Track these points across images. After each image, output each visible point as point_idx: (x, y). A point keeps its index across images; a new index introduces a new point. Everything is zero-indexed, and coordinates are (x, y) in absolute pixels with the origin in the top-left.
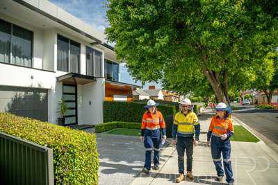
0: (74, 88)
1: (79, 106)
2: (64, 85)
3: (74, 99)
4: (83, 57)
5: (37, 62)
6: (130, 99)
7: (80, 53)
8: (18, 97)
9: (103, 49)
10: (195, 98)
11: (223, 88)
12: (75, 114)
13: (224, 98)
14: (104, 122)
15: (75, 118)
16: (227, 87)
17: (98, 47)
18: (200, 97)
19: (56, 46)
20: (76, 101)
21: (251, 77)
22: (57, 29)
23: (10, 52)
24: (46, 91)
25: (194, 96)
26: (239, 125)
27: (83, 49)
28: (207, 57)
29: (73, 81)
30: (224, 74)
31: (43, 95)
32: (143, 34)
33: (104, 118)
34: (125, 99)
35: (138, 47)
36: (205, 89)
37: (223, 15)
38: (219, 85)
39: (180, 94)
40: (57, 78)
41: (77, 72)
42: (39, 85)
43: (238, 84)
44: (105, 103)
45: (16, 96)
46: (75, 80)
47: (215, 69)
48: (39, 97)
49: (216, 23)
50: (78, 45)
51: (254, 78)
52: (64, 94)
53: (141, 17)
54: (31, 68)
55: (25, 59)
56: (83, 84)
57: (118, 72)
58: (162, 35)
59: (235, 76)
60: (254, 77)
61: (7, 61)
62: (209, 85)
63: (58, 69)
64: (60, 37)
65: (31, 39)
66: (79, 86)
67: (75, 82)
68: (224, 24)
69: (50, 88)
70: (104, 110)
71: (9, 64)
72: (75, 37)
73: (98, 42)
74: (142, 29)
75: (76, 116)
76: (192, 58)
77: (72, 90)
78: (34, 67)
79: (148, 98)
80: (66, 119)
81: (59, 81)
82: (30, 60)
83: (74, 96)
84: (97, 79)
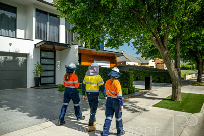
0: (53, 53)
1: (57, 69)
3: (53, 63)
4: (62, 28)
5: (20, 33)
6: (113, 64)
7: (59, 25)
12: (53, 75)
15: (53, 78)
19: (34, 19)
20: (54, 65)
22: (35, 4)
24: (26, 55)
29: (52, 48)
40: (35, 45)
41: (56, 41)
46: (54, 47)
52: (42, 58)
54: (15, 37)
55: (10, 31)
56: (61, 50)
63: (37, 37)
66: (57, 52)
67: (54, 49)
69: (28, 53)
75: (54, 76)
77: (51, 55)
78: (18, 37)
79: (137, 64)
80: (42, 79)
81: (37, 48)
82: (14, 31)
83: (53, 60)
84: (71, 46)
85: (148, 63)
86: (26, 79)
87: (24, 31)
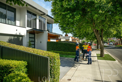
0: (34, 35)
1: (36, 43)
2: (29, 34)
3: (34, 40)
4: (38, 21)
5: (18, 23)
6: (57, 41)
8: (11, 38)
9: (46, 17)
11: (101, 36)
13: (101, 41)
17: (44, 16)
18: (89, 41)
19: (26, 16)
20: (34, 41)
23: (6, 18)
24: (22, 36)
25: (86, 40)
26: (107, 54)
28: (95, 23)
30: (102, 31)
32: (69, 14)
33: (47, 49)
34: (55, 41)
35: (67, 19)
36: (92, 37)
37: (103, 8)
39: (80, 39)
40: (27, 31)
41: (35, 28)
42: (20, 34)
43: (108, 35)
44: (48, 43)
45: (10, 38)
47: (98, 29)
48: (19, 39)
49: (100, 11)
51: (115, 32)
52: (30, 38)
53: (69, 7)
54: (15, 25)
55: (13, 21)
57: (52, 28)
58: (77, 14)
59: (106, 32)
61: (5, 22)
63: (27, 27)
64: (28, 12)
65: (15, 12)
66: (36, 34)
67: (34, 33)
68: (104, 12)
69: (24, 35)
70: (47, 45)
71: (6, 23)
72: (34, 11)
73: (44, 14)
74: (69, 12)
76: (89, 24)
77: (32, 36)
79: (65, 40)
84: (44, 31)
85: (69, 40)
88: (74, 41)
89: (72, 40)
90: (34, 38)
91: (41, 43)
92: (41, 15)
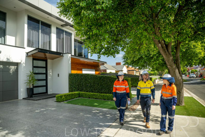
0: (45, 62)
1: (49, 77)
2: (34, 59)
3: (45, 72)
4: (54, 37)
6: (97, 72)
7: (51, 33)
10: (152, 72)
11: (176, 61)
12: (44, 84)
13: (177, 70)
14: (70, 91)
15: (45, 88)
16: (180, 61)
17: (67, 28)
18: (156, 71)
19: (26, 26)
20: (46, 74)
21: (200, 53)
22: (27, 10)
24: (17, 64)
25: (151, 71)
26: (189, 96)
27: (54, 30)
29: (43, 56)
30: (176, 48)
31: (13, 68)
34: (93, 72)
36: (159, 64)
38: (171, 58)
39: (139, 69)
40: (27, 53)
41: (48, 49)
42: (8, 59)
43: (188, 60)
46: (45, 55)
48: (9, 69)
50: (49, 26)
52: (34, 67)
54: (5, 44)
56: (53, 59)
59: (185, 53)
60: (203, 53)
62: (163, 60)
63: (29, 45)
64: (30, 18)
65: (4, 20)
66: (49, 61)
67: (46, 57)
69: (20, 62)
72: (45, 19)
73: (67, 24)
75: (46, 86)
77: (42, 64)
78: (7, 44)
80: (34, 89)
81: (30, 56)
82: (3, 38)
83: (45, 69)
84: (64, 55)
86: (18, 90)
87: (14, 38)
88: (131, 73)
89: (128, 71)
90: (46, 68)
91: (58, 76)
92: (62, 26)
